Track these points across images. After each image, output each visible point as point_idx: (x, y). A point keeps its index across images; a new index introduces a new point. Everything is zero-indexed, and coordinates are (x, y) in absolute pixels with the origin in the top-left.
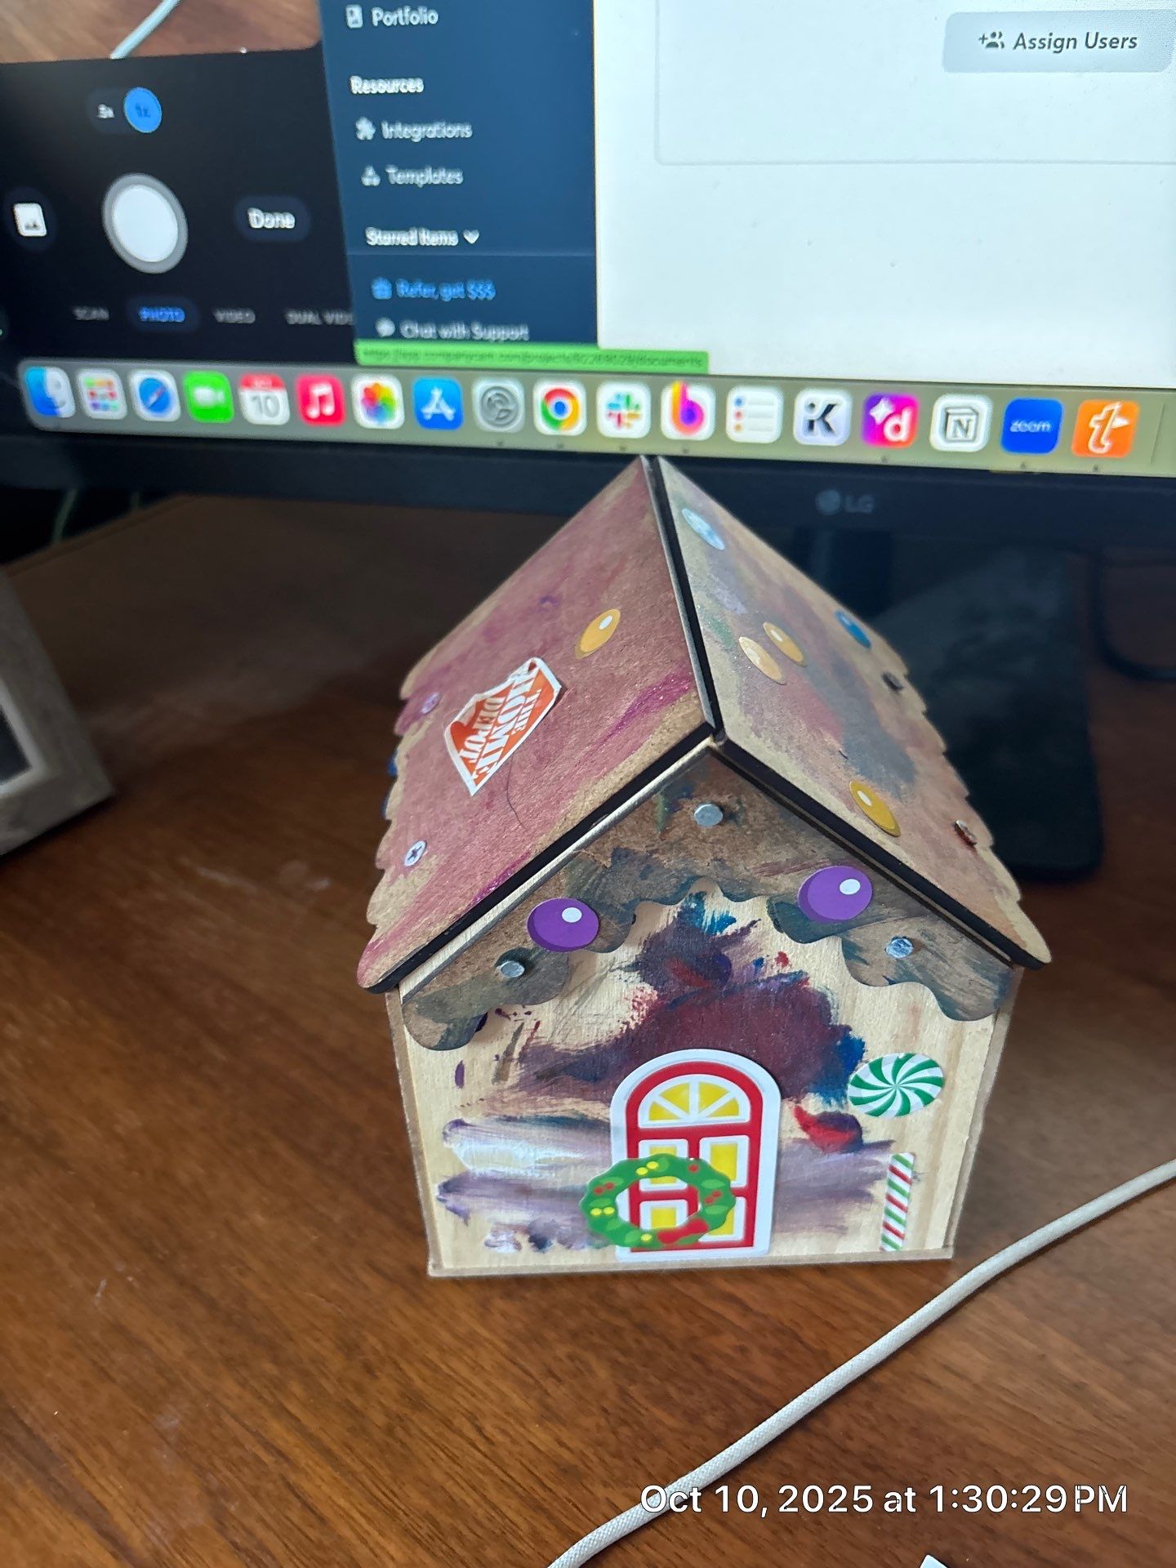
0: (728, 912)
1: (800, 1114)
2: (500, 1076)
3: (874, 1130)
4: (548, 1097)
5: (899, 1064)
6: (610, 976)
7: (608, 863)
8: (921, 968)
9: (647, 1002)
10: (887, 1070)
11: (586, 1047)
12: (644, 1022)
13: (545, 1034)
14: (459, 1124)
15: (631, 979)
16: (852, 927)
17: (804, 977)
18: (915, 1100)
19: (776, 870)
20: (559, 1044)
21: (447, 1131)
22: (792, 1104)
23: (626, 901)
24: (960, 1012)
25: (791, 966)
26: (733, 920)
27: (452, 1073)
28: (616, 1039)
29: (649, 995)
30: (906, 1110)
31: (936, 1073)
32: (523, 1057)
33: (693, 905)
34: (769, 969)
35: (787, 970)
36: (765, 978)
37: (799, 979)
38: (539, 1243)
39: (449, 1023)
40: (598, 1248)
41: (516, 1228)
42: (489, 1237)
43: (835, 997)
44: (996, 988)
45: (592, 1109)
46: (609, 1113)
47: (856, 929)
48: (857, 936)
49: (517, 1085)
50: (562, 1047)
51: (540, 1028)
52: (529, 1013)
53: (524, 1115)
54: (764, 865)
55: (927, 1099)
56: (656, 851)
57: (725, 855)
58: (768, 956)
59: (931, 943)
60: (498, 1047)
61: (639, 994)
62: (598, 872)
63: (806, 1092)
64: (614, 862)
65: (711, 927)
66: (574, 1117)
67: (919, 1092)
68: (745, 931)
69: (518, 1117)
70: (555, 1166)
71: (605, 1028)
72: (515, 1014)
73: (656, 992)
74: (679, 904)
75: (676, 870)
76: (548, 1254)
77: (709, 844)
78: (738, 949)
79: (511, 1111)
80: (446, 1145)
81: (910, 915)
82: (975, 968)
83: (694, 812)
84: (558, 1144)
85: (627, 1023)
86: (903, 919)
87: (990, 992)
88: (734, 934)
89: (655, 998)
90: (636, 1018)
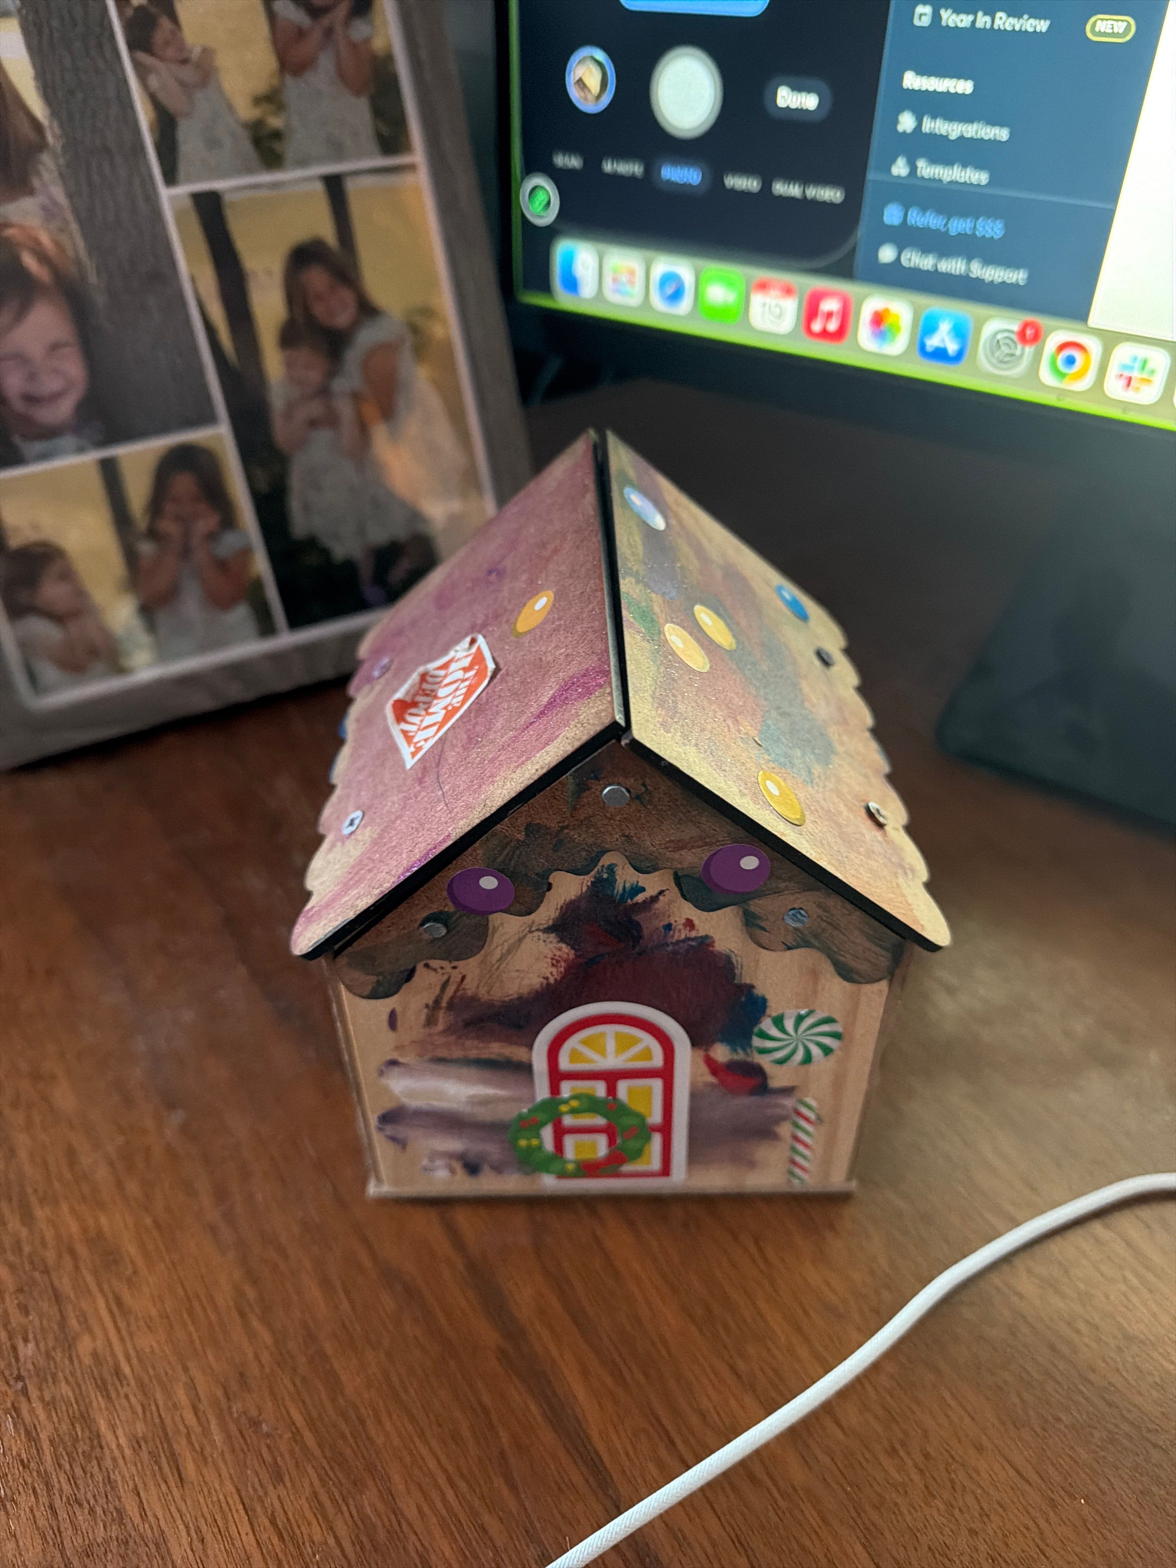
0: (638, 882)
1: (710, 1063)
2: (430, 1021)
3: (779, 1078)
4: (476, 1042)
5: (800, 1019)
6: (530, 935)
7: (521, 837)
8: (816, 936)
9: (565, 961)
10: (789, 1024)
11: (511, 997)
12: (563, 978)
13: (470, 987)
14: (393, 1063)
15: (550, 940)
16: (750, 899)
17: (711, 940)
18: (816, 1051)
19: (680, 846)
20: (483, 995)
21: (383, 1070)
22: (701, 1053)
23: (539, 870)
24: (855, 977)
25: (698, 930)
26: (643, 890)
27: (385, 1017)
28: (537, 992)
29: (568, 954)
30: (808, 1058)
31: (837, 1028)
32: (451, 1006)
33: (605, 876)
34: (677, 934)
35: (693, 934)
36: (674, 940)
37: (705, 942)
38: (472, 1168)
39: (379, 974)
40: (527, 1174)
41: (451, 1156)
42: (425, 1162)
43: (739, 959)
44: (889, 955)
45: (517, 1053)
46: (531, 1056)
47: (756, 901)
48: (758, 906)
49: (448, 1031)
50: (487, 997)
51: (465, 982)
52: (455, 968)
53: (454, 1056)
54: (668, 842)
55: (827, 1051)
56: (567, 827)
57: (633, 833)
58: (676, 921)
59: (826, 914)
60: (429, 998)
61: (558, 953)
62: (512, 844)
63: (713, 1042)
64: (527, 835)
65: (622, 895)
66: (500, 1059)
67: (819, 1045)
68: (654, 899)
69: (449, 1057)
70: (485, 1101)
71: (526, 982)
72: (442, 968)
73: (573, 952)
74: (593, 873)
75: (586, 844)
76: (480, 1179)
77: (618, 822)
78: (648, 914)
79: (441, 1053)
80: (384, 1081)
81: (807, 888)
82: (869, 938)
83: (602, 792)
84: (487, 1083)
85: (547, 978)
86: (800, 893)
87: (884, 960)
88: (644, 902)
89: (572, 956)
90: (555, 973)
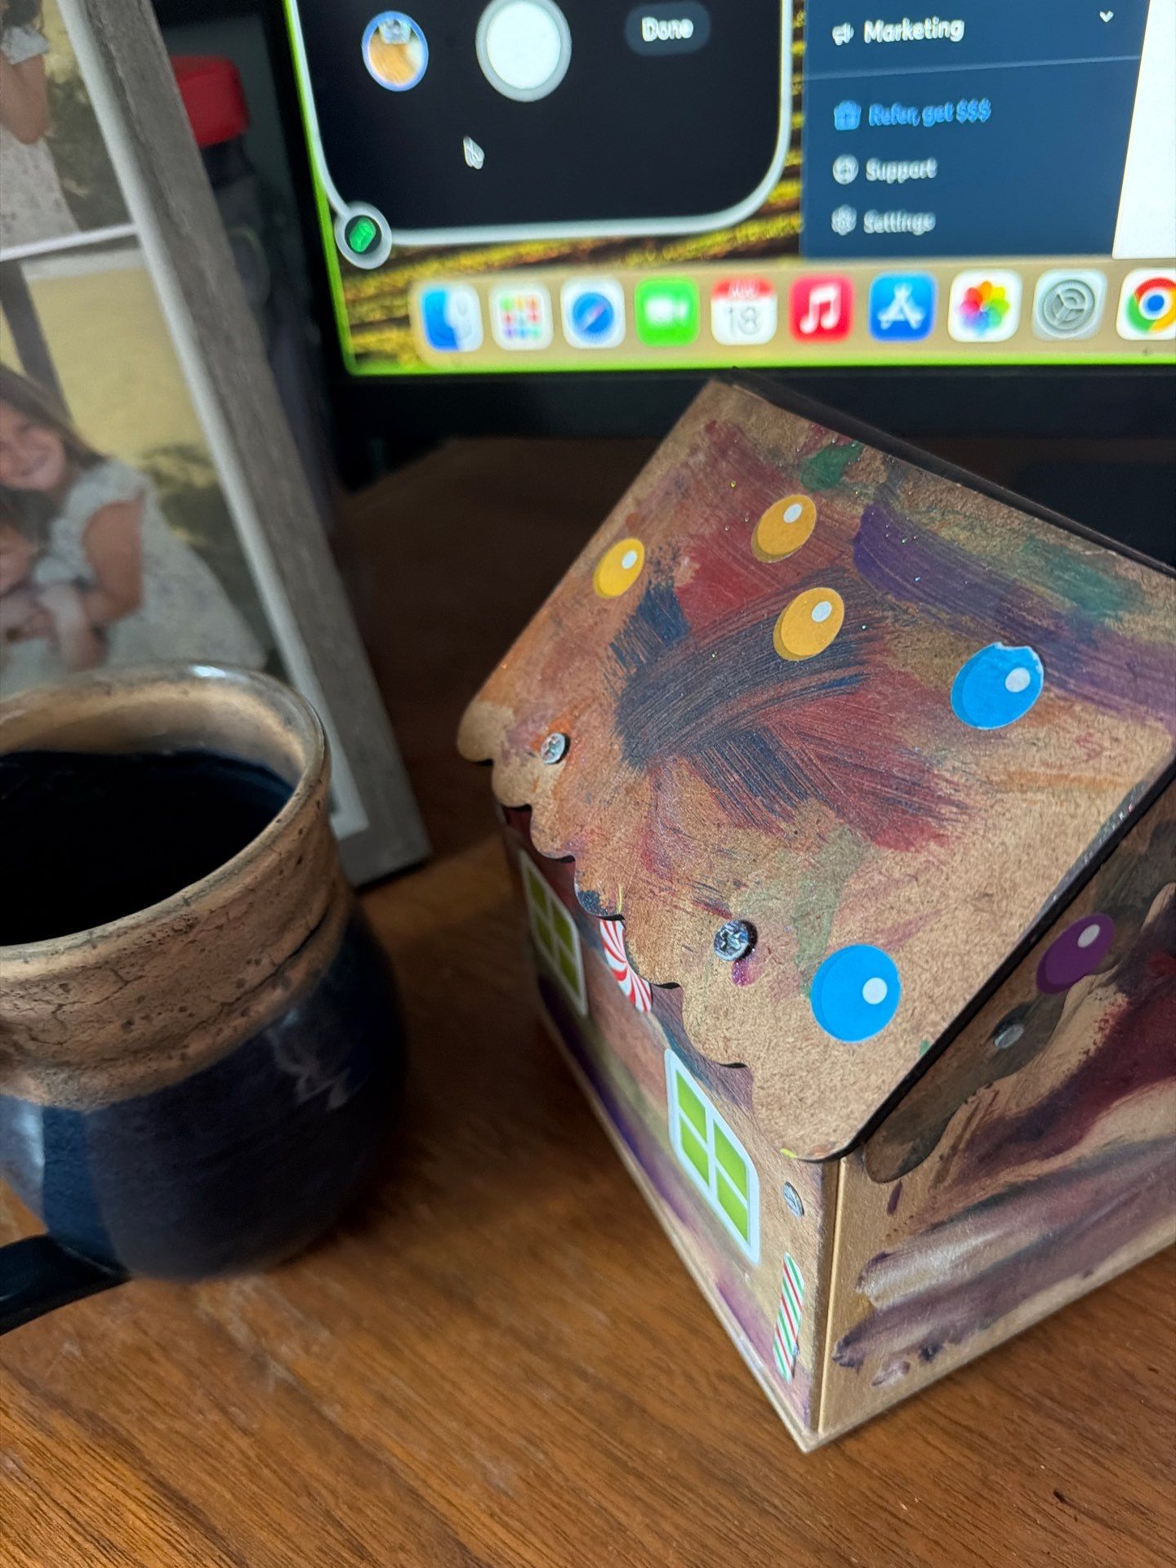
2: (940, 1178)
4: (984, 1181)
6: (1089, 999)
7: (1145, 849)
9: (1115, 1016)
11: (1041, 1099)
12: (1106, 1042)
13: (1001, 1104)
14: (883, 1257)
15: (1107, 995)
20: (1012, 1109)
21: (864, 1274)
27: (888, 1201)
28: (1072, 1076)
29: (1120, 1006)
32: (969, 1144)
38: (930, 1353)
39: (915, 1139)
40: (988, 1327)
41: (908, 1351)
42: (879, 1374)
45: (1024, 1172)
49: (958, 1181)
50: (1015, 1110)
51: (994, 1101)
52: (989, 1088)
53: (953, 1212)
60: (945, 1147)
61: (1111, 1010)
62: (1131, 864)
64: (1151, 845)
66: (1003, 1191)
69: (945, 1220)
70: (969, 1258)
71: (1065, 1068)
73: (1127, 1000)
76: (935, 1361)
79: (936, 1219)
80: (859, 1291)
84: (978, 1230)
85: (1087, 1052)
89: (1125, 1005)
90: (1098, 1041)
